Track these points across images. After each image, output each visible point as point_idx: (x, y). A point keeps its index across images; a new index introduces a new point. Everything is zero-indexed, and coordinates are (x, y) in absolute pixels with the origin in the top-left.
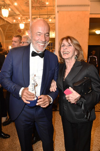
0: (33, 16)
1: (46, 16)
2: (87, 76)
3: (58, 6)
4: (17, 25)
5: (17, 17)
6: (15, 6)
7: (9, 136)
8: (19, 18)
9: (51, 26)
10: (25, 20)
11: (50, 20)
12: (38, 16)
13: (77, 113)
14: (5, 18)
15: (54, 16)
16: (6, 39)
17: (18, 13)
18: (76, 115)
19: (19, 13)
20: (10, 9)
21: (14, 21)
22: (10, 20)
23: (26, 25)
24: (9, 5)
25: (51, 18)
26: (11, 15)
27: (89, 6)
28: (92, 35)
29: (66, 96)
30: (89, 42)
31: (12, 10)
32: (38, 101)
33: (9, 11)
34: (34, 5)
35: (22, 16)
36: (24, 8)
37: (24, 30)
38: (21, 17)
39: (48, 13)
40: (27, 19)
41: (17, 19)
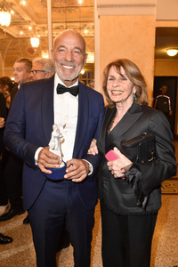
0: (55, 25)
1: (78, 24)
2: (149, 130)
3: (98, 7)
4: (25, 40)
5: (26, 26)
6: (21, 6)
7: (12, 240)
8: (30, 28)
9: (87, 43)
10: (42, 32)
11: (86, 32)
12: (64, 25)
13: (125, 196)
14: (5, 27)
15: (92, 24)
16: (5, 66)
17: (27, 18)
18: (124, 199)
19: (30, 19)
20: (12, 12)
21: (21, 33)
22: (14, 32)
23: (43, 40)
24: (12, 4)
25: (88, 28)
26: (16, 22)
27: (154, 6)
28: (159, 57)
29: (109, 164)
30: (155, 71)
31: (17, 13)
32: (67, 171)
33: (12, 16)
34: (55, 5)
35: (34, 24)
36: (38, 9)
37: (38, 49)
38: (34, 27)
39: (82, 19)
40: (44, 29)
41: (25, 30)
